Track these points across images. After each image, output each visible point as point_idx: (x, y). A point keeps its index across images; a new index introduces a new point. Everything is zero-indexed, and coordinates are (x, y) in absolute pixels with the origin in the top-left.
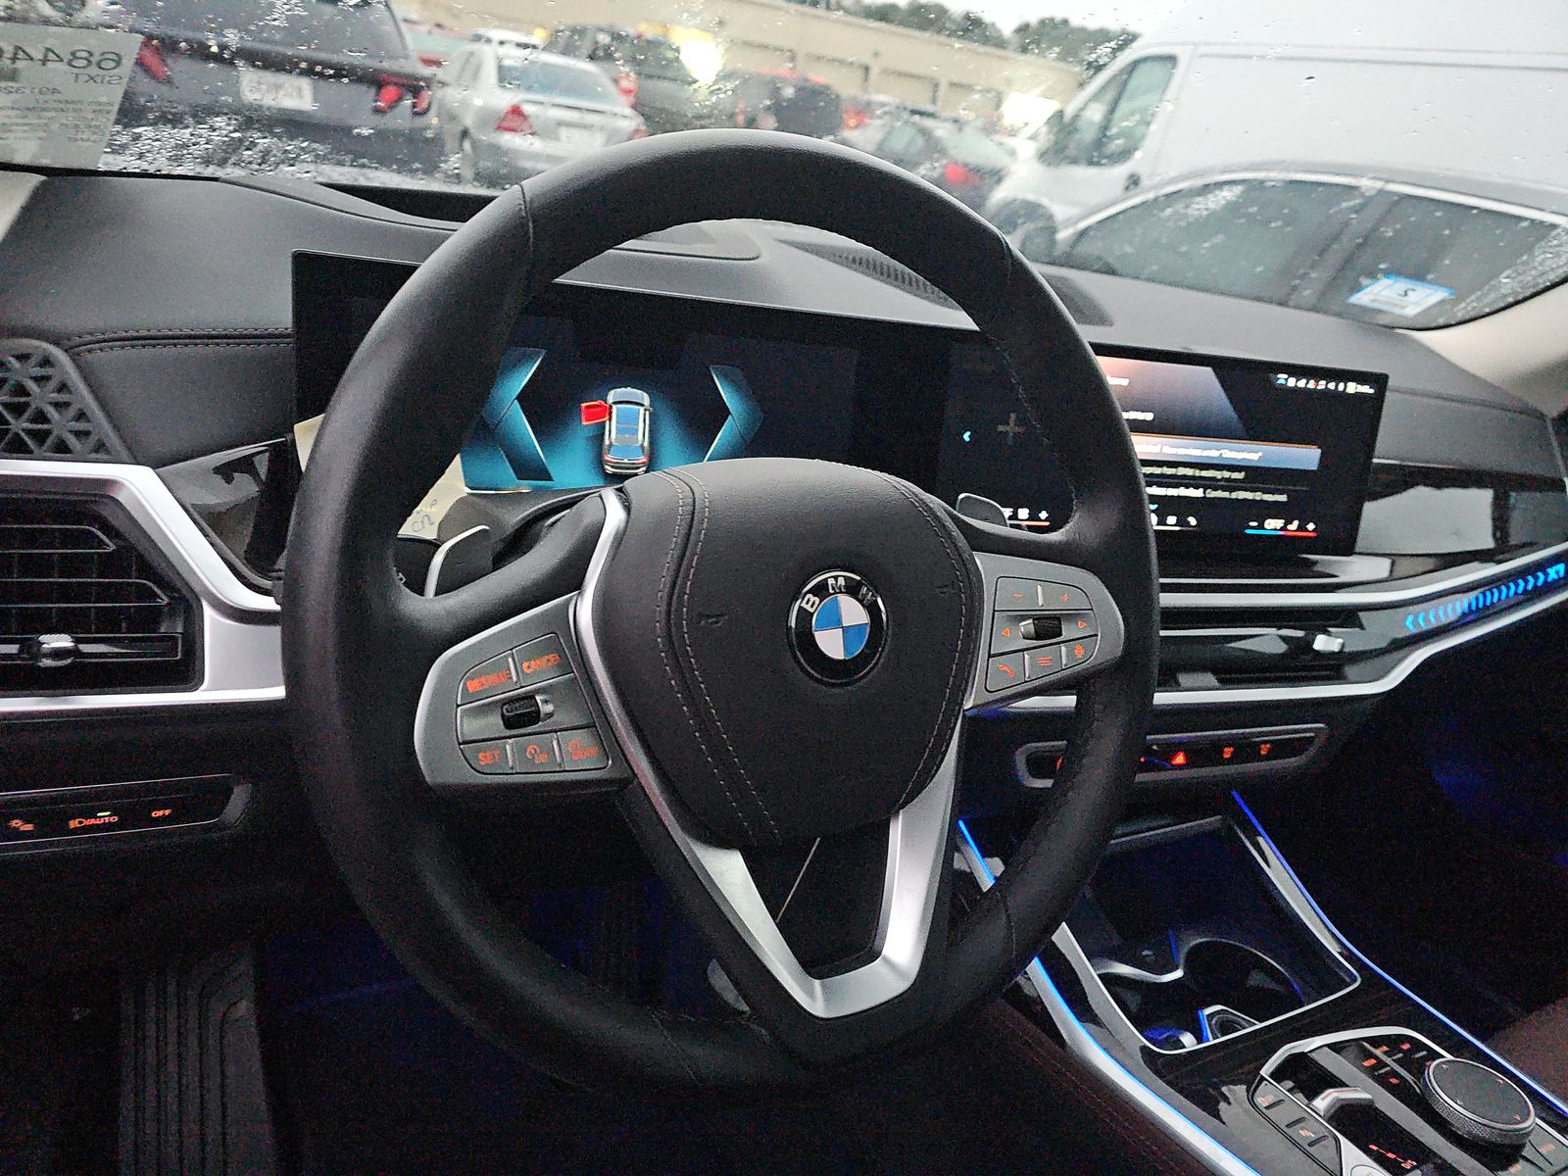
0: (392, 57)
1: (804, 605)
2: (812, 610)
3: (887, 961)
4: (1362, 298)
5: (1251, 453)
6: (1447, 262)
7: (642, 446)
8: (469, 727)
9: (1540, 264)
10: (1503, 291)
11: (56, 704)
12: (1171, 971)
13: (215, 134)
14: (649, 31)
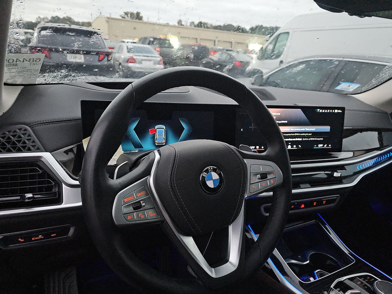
0: (102, 48)
1: (203, 175)
2: (205, 176)
3: (230, 262)
4: (339, 88)
5: (313, 129)
6: (358, 78)
7: (164, 138)
8: (125, 210)
9: (382, 77)
10: (373, 84)
11: (29, 210)
12: (306, 261)
13: (62, 74)
14: (162, 37)
